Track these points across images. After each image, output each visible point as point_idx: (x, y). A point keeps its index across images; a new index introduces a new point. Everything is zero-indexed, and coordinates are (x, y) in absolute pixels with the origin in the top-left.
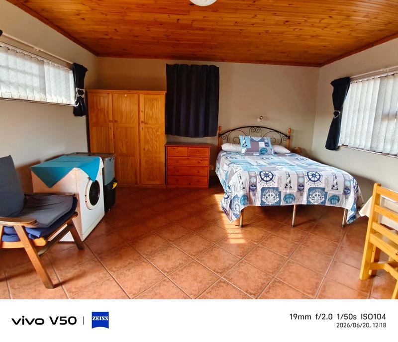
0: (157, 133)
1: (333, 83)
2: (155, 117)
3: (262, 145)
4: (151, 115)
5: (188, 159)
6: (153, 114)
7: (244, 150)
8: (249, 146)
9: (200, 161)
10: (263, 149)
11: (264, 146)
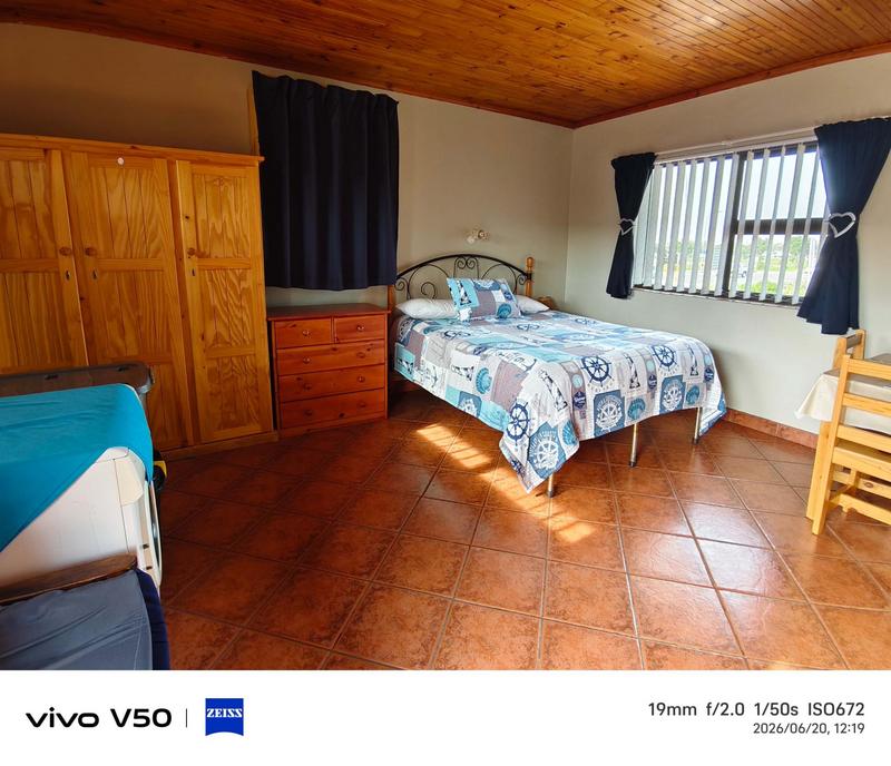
0: (243, 285)
1: (614, 163)
2: (230, 235)
3: (499, 297)
4: (219, 231)
5: (335, 349)
6: (224, 225)
7: (465, 313)
8: (476, 303)
9: (364, 351)
10: (504, 307)
11: (503, 300)
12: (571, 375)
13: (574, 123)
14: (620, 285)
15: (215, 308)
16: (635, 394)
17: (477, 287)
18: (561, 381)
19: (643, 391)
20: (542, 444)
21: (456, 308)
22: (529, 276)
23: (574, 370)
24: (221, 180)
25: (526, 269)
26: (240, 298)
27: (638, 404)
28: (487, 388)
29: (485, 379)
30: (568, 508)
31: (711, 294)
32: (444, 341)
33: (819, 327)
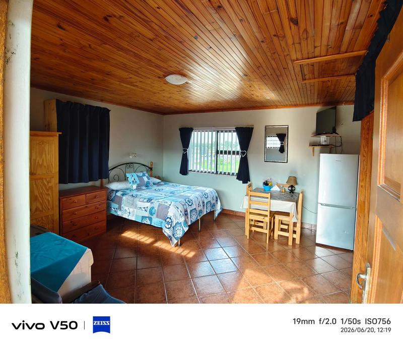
0: (50, 185)
1: (180, 129)
2: (45, 164)
3: (146, 179)
4: (40, 163)
5: (86, 207)
6: (43, 160)
7: (135, 187)
8: (138, 182)
9: (98, 206)
10: (148, 183)
11: (147, 180)
12: (183, 205)
13: (164, 114)
14: (184, 170)
15: (36, 196)
16: (200, 209)
17: (137, 176)
18: (181, 208)
19: (201, 208)
20: (177, 229)
21: (131, 184)
22: (151, 169)
23: (183, 204)
24: (43, 142)
25: (150, 166)
26: (48, 190)
27: (201, 211)
28: (154, 213)
29: (153, 210)
30: (186, 248)
31: (213, 173)
32: (132, 198)
33: (242, 182)
